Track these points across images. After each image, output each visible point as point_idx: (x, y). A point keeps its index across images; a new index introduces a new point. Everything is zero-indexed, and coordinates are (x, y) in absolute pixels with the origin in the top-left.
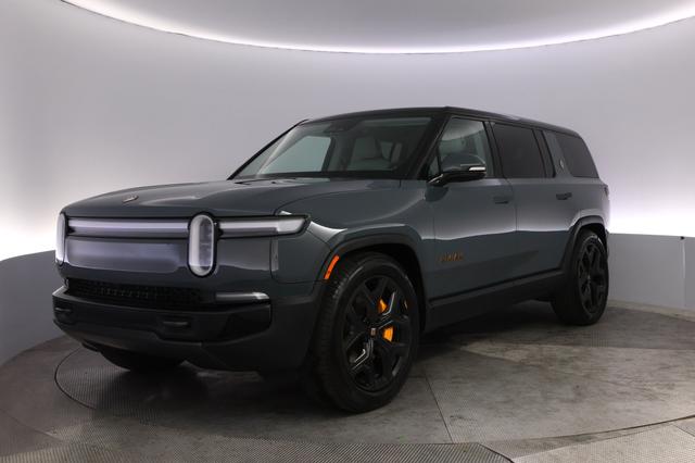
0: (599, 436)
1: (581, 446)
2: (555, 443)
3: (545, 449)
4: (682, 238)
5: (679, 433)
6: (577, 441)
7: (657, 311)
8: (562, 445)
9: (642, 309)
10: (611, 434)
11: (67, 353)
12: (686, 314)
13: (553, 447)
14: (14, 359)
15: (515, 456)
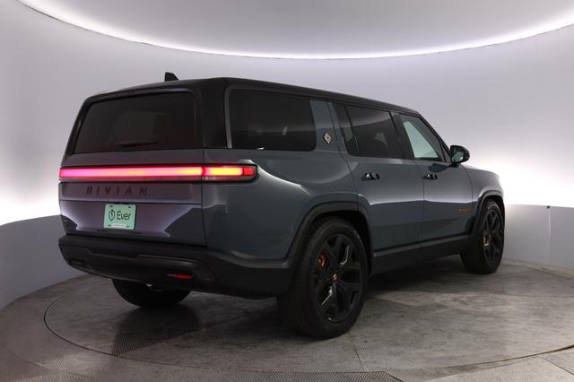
0: (480, 366)
1: (467, 374)
2: (445, 372)
3: (438, 377)
4: (548, 207)
5: (546, 364)
6: (464, 370)
10: (491, 364)
11: (54, 299)
12: (551, 268)
13: (444, 375)
14: (11, 304)
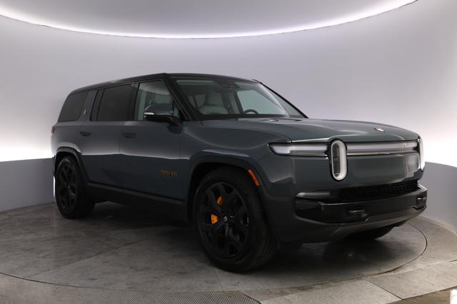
2: (288, 291)
13: (286, 294)
15: (263, 301)
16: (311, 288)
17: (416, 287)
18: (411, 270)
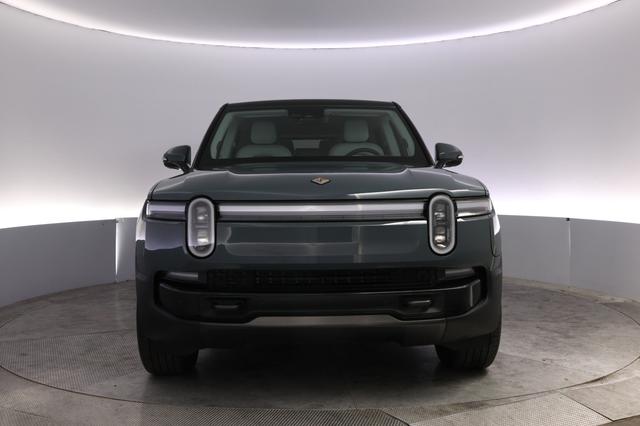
0: (490, 403)
1: (475, 412)
2: (449, 409)
4: (568, 219)
5: (565, 400)
6: (471, 407)
7: (546, 287)
8: (456, 411)
9: (533, 285)
10: (502, 400)
12: (571, 290)
13: (448, 413)
15: (412, 422)
16: (482, 405)
17: (632, 404)
18: (625, 379)
